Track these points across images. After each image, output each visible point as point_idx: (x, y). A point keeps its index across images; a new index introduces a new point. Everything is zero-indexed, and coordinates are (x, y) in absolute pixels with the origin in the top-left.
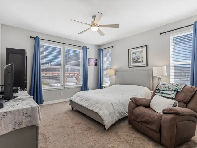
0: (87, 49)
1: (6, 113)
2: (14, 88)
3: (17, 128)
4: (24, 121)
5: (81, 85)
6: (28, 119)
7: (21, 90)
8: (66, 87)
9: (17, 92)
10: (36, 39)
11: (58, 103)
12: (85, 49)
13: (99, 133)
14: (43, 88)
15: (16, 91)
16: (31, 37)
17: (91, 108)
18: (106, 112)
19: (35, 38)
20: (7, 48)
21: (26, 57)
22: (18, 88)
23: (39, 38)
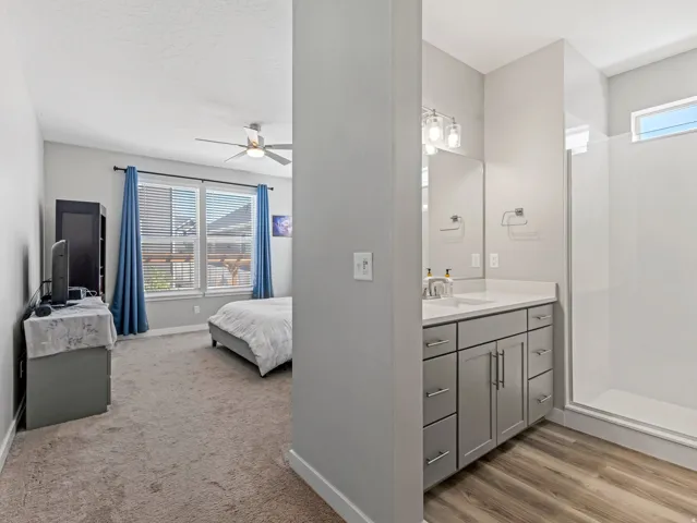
0: (269, 191)
1: (55, 321)
2: (70, 289)
3: (73, 347)
4: (85, 338)
5: (252, 289)
6: (93, 335)
7: (88, 295)
8: (208, 292)
9: (80, 298)
10: (130, 173)
11: (183, 334)
12: (262, 191)
13: (245, 381)
14: (146, 295)
15: (76, 295)
16: (116, 169)
17: (239, 335)
18: (264, 340)
19: (125, 170)
20: (57, 201)
21: (104, 219)
22: (82, 289)
23: (137, 169)
